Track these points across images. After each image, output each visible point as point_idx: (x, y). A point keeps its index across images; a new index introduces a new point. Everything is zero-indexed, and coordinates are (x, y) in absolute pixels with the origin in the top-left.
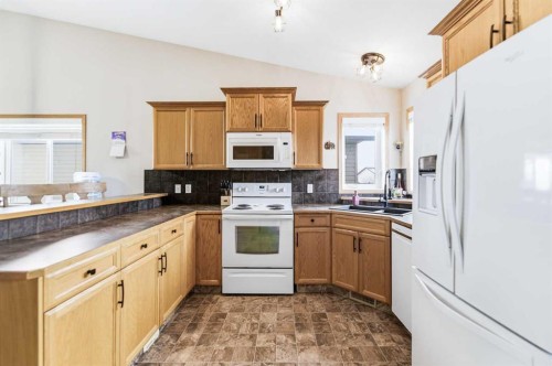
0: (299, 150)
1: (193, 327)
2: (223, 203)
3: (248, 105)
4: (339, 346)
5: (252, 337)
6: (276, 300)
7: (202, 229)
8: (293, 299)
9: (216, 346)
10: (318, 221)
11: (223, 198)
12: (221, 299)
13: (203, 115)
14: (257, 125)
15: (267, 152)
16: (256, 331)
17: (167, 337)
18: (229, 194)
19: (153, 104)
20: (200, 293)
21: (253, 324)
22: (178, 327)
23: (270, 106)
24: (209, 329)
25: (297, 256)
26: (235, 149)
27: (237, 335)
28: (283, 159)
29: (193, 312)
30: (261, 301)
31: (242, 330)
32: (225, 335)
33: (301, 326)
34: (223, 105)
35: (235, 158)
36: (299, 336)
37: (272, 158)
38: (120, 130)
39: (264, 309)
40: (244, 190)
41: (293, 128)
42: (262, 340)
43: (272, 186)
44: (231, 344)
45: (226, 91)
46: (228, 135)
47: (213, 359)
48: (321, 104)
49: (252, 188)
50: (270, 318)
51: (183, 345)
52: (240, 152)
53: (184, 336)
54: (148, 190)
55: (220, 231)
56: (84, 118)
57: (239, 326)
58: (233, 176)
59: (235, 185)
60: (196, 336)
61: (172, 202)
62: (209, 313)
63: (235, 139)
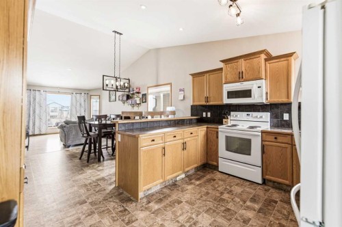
0: (271, 90)
1: (198, 179)
2: (224, 123)
3: (235, 67)
4: (271, 219)
5: (222, 193)
6: (248, 183)
7: (209, 135)
8: (260, 187)
9: (203, 189)
10: (280, 139)
11: (224, 120)
12: (218, 173)
13: (212, 76)
14: (240, 77)
15: (247, 93)
16: (226, 192)
17: (187, 179)
18: (228, 118)
19: (192, 75)
20: (210, 168)
21: (226, 189)
22: (193, 177)
23: (248, 65)
24: (205, 182)
25: (264, 160)
26: (229, 93)
27: (215, 189)
28: (258, 97)
29: (202, 174)
30: (238, 181)
31: (219, 189)
32: (210, 187)
33: (253, 200)
34: (221, 69)
35: (228, 98)
36: (248, 203)
37: (250, 96)
38: (182, 88)
39: (237, 185)
40: (236, 116)
41: (266, 76)
42: (226, 196)
43: (255, 114)
44: (210, 191)
45: (223, 61)
46: (225, 86)
47: (199, 193)
48: (290, 55)
49: (242, 115)
50: (238, 190)
51: (191, 184)
52: (232, 94)
53: (193, 181)
54: (192, 115)
55: (217, 137)
56: (171, 84)
57: (219, 186)
58: (232, 108)
59: (232, 113)
60: (198, 183)
61: (201, 122)
62: (208, 177)
63: (228, 87)
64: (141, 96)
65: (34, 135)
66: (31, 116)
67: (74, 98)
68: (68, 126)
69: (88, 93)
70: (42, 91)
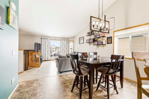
64: (106, 38)
65: (45, 61)
66: (44, 51)
67: (62, 43)
68: (61, 59)
69: (68, 40)
70: (48, 39)
